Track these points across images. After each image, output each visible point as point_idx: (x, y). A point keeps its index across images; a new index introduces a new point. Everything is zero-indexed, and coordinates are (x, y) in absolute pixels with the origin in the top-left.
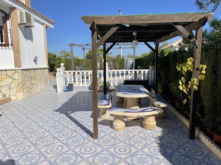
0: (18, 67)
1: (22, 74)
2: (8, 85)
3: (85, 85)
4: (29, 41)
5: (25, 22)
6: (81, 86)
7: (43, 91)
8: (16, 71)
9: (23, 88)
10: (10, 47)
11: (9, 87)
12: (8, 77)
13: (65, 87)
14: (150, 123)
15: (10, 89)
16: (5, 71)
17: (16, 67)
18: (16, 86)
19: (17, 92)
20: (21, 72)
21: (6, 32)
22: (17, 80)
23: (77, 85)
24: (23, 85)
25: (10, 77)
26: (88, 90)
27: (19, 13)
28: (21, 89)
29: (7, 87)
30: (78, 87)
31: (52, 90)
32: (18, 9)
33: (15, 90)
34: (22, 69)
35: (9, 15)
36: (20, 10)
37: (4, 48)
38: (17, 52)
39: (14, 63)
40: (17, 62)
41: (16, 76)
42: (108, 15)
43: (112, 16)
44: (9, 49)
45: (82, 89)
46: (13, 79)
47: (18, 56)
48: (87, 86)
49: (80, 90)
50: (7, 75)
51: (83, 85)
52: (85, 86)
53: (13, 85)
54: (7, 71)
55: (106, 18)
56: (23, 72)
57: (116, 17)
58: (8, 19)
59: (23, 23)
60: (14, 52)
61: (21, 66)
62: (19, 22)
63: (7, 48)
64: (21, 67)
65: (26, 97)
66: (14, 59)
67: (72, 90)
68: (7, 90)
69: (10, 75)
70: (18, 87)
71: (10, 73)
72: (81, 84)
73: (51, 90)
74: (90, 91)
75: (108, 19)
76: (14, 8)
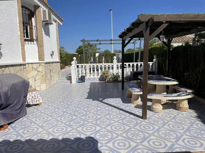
0: (42, 61)
1: (45, 67)
2: (33, 77)
3: (96, 76)
4: (48, 37)
5: (48, 19)
6: (92, 78)
7: (58, 83)
8: (40, 64)
9: (46, 80)
10: (35, 42)
11: (35, 78)
12: (34, 69)
13: (78, 79)
14: (184, 106)
15: (35, 80)
16: (31, 64)
17: (39, 60)
18: (40, 78)
19: (41, 83)
20: (44, 65)
21: (31, 29)
22: (41, 72)
23: (88, 77)
24: (46, 77)
25: (36, 70)
26: (98, 81)
27: (42, 11)
28: (44, 80)
29: (33, 79)
30: (89, 78)
31: (67, 81)
32: (41, 7)
33: (39, 82)
34: (45, 62)
35: (33, 12)
36: (43, 9)
37: (30, 43)
38: (41, 47)
39: (38, 57)
40: (41, 56)
41: (40, 69)
42: (161, 14)
43: (164, 15)
44: (34, 44)
45: (93, 80)
46: (38, 71)
47: (42, 50)
48: (98, 78)
49: (91, 81)
50: (33, 68)
51: (94, 77)
52: (96, 78)
53: (37, 77)
54: (33, 64)
55: (160, 16)
56: (46, 65)
57: (168, 15)
58: (33, 16)
59: (46, 20)
60: (38, 47)
61: (44, 59)
62: (42, 19)
63: (32, 43)
64: (44, 61)
65: (48, 88)
66: (39, 54)
67: (84, 82)
68: (32, 81)
69: (35, 68)
70: (41, 79)
71: (35, 66)
72: (92, 76)
73: (65, 82)
74: (100, 82)
75: (161, 17)
76: (38, 7)
